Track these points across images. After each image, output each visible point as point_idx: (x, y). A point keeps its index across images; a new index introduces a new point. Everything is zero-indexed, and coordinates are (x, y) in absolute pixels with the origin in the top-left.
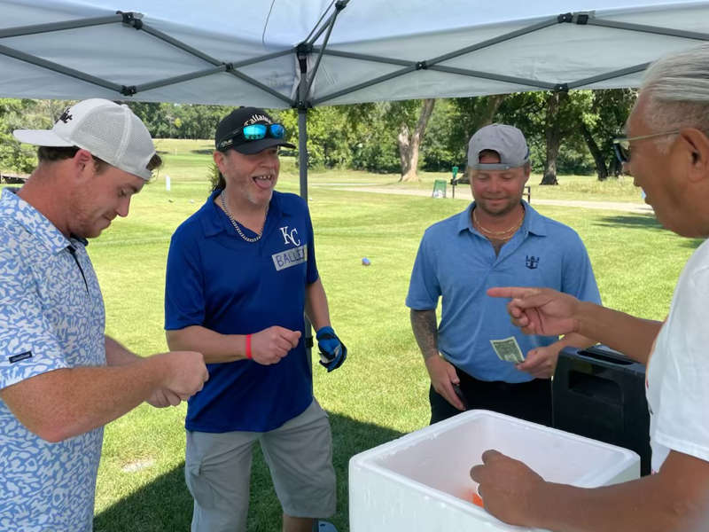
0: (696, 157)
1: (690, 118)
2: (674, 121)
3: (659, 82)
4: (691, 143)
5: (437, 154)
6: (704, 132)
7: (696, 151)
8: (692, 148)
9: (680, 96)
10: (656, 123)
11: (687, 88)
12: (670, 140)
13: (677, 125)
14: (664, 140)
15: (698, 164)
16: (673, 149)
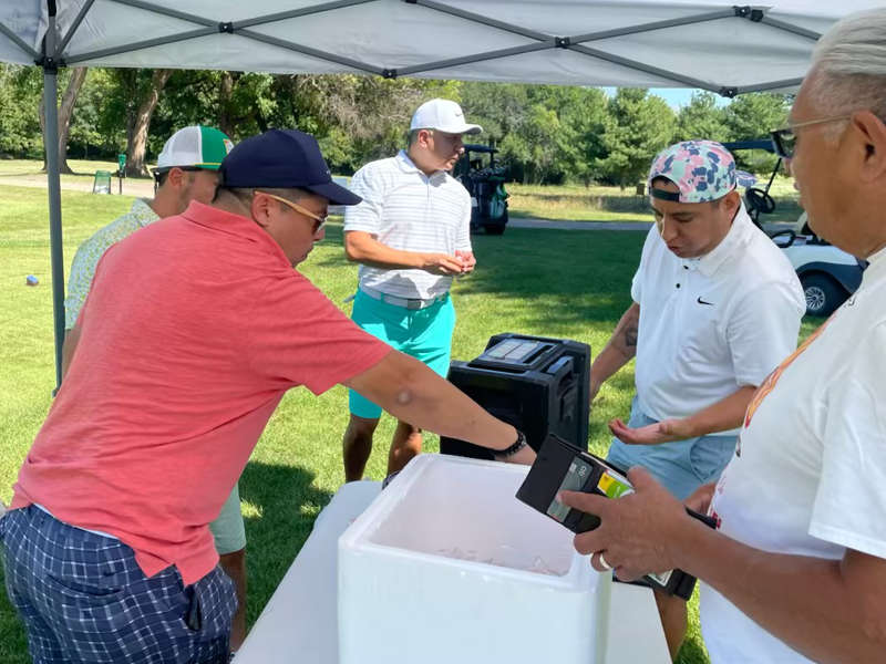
0: (870, 150)
1: (865, 99)
2: (846, 103)
3: (832, 51)
4: (865, 131)
5: (83, 136)
6: (880, 117)
7: (870, 143)
8: (865, 138)
9: (856, 68)
10: (824, 105)
11: (868, 57)
12: (840, 127)
13: (849, 107)
14: (833, 128)
15: (872, 160)
16: (843, 140)
